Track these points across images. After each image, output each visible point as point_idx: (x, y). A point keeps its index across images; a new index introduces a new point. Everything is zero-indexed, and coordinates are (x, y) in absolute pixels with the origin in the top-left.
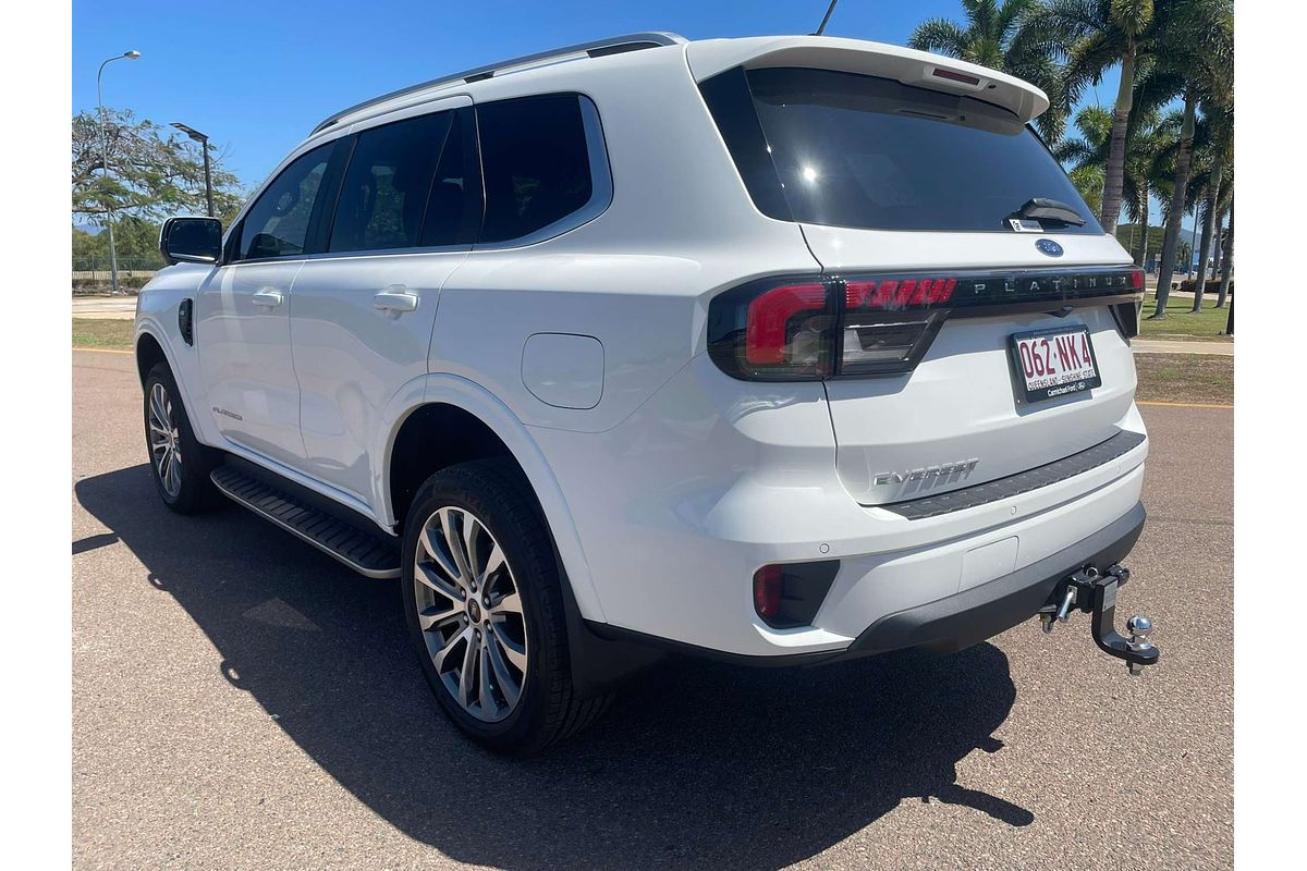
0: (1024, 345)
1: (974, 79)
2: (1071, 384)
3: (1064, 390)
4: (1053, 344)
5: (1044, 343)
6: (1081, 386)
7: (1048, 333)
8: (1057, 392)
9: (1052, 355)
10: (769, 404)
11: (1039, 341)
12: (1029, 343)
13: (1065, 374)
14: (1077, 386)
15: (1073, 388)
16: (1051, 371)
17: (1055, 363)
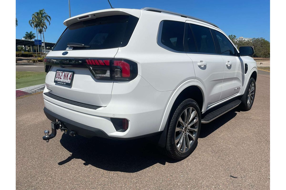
0: (58, 72)
2: (63, 82)
3: (61, 83)
4: (64, 74)
5: (62, 73)
6: (65, 84)
7: (64, 71)
8: (59, 83)
9: (62, 75)
11: (61, 72)
12: (59, 72)
13: (63, 80)
14: (64, 83)
15: (63, 83)
16: (61, 78)
17: (62, 77)
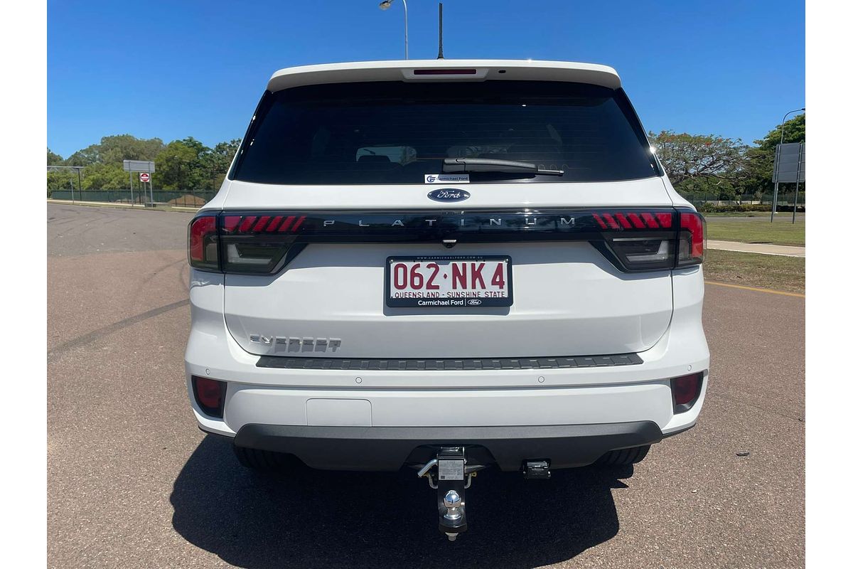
0: (401, 266)
1: (472, 71)
2: (459, 299)
3: (446, 303)
4: (446, 267)
5: (432, 266)
7: (443, 259)
8: (433, 303)
9: (440, 276)
10: (199, 284)
11: (424, 264)
12: (410, 264)
13: (452, 291)
14: (467, 302)
15: (459, 303)
16: (432, 287)
17: (443, 282)
